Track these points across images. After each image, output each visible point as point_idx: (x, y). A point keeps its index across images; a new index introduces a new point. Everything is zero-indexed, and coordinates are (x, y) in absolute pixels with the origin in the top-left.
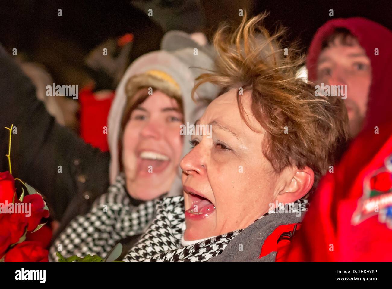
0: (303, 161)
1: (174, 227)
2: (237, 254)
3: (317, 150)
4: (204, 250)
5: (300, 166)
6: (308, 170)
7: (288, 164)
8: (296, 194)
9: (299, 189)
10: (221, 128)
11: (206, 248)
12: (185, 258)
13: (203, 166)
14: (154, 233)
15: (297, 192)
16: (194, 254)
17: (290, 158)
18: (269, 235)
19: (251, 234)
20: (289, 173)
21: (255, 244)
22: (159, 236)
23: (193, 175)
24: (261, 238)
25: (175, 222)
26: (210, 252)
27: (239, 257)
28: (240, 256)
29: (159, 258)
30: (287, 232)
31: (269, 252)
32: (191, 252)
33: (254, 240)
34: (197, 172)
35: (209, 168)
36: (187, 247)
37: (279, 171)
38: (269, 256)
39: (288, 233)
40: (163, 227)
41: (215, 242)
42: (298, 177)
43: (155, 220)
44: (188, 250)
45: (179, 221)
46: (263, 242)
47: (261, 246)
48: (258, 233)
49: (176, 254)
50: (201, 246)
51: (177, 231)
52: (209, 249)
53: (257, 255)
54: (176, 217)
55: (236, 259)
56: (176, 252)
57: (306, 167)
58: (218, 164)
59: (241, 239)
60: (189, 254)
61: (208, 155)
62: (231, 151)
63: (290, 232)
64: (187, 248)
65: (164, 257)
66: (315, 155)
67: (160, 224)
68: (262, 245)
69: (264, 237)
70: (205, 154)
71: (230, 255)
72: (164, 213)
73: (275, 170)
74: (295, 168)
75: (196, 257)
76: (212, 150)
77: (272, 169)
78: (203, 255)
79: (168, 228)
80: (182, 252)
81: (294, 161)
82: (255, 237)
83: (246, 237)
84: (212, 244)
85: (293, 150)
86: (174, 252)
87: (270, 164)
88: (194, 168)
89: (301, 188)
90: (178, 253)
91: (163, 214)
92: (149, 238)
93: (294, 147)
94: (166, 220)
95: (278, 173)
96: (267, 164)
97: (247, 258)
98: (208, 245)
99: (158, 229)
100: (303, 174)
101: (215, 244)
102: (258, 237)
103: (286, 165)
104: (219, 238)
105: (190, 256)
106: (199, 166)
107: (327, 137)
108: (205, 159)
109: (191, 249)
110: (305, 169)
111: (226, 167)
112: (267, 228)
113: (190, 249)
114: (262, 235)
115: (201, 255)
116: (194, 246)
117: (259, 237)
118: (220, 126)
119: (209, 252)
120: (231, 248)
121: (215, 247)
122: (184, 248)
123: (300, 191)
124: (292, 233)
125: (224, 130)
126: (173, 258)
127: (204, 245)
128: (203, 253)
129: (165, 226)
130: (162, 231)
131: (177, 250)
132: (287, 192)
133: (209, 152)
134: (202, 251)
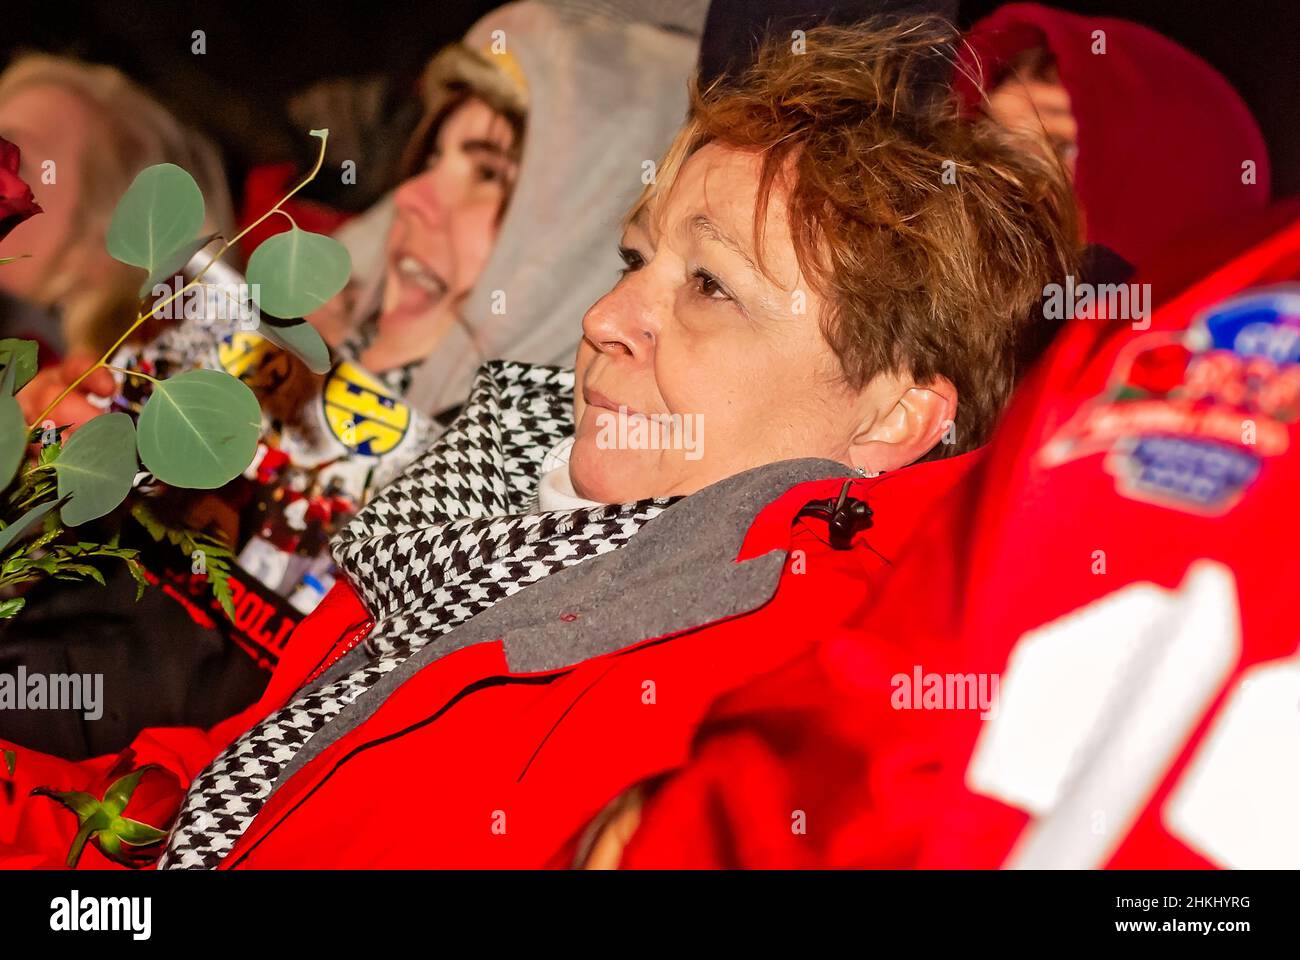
0: (931, 358)
1: (517, 452)
2: (673, 539)
3: (976, 334)
4: (599, 529)
5: (921, 375)
6: (943, 386)
7: (889, 363)
8: (902, 448)
9: (910, 436)
10: (716, 238)
11: (603, 525)
12: (543, 540)
13: (649, 335)
14: (452, 457)
15: (902, 442)
16: (567, 534)
17: (896, 350)
18: (770, 501)
19: (722, 491)
20: (885, 387)
21: (729, 522)
22: (465, 468)
23: (614, 357)
24: (747, 508)
25: (521, 440)
26: (613, 537)
27: (679, 550)
28: (680, 547)
29: (469, 528)
30: (820, 499)
31: (765, 550)
32: (561, 529)
33: (728, 509)
34: (629, 352)
35: (664, 343)
36: (553, 514)
37: (860, 380)
38: (766, 561)
39: (825, 503)
40: (479, 444)
41: (633, 512)
42: (912, 401)
43: (462, 417)
44: (555, 523)
45: (534, 438)
46: (751, 520)
47: (743, 529)
48: (740, 492)
49: (520, 527)
50: (593, 517)
51: (521, 466)
52: (612, 529)
53: (732, 551)
54: (530, 424)
55: (668, 552)
56: (519, 523)
57: (938, 378)
58: (693, 334)
59: (692, 503)
60: (555, 532)
61: (666, 306)
62: (731, 302)
63: (830, 500)
64: (553, 517)
65: (484, 531)
66: (966, 349)
67: (474, 432)
68: (747, 527)
69: (756, 506)
70: (659, 302)
71: (655, 542)
72: (490, 403)
73: (849, 379)
74: (906, 378)
75: (572, 542)
76: (678, 292)
77: (840, 373)
78: (592, 542)
79: (493, 451)
80: (535, 525)
81: (905, 357)
82: (733, 501)
83: (707, 499)
84: (624, 516)
85: (906, 324)
86: (515, 522)
87: (837, 362)
88: (621, 336)
89: (918, 434)
90: (525, 525)
91: (487, 407)
92: (433, 467)
93: (911, 319)
94: (492, 426)
95: (855, 388)
96: (828, 360)
97: (701, 557)
98: (611, 518)
99: (464, 445)
100: (925, 395)
101: (632, 519)
102: (739, 502)
103: (882, 368)
104: (644, 505)
105: (557, 539)
106: (635, 333)
107: (1008, 301)
108: (657, 318)
109: (563, 521)
110: (933, 383)
111: (712, 346)
112: (769, 481)
113: (560, 520)
114: (751, 498)
115: (587, 541)
116: (573, 514)
117: (742, 503)
118: (716, 232)
119: (611, 538)
120: (662, 522)
121: (629, 528)
122: (545, 516)
123: (912, 442)
124: (836, 505)
125: (726, 246)
126: (508, 536)
127: (601, 516)
128: (594, 537)
129: (487, 444)
130: (476, 456)
131: (524, 519)
132: (875, 438)
133: (670, 297)
134: (591, 530)
